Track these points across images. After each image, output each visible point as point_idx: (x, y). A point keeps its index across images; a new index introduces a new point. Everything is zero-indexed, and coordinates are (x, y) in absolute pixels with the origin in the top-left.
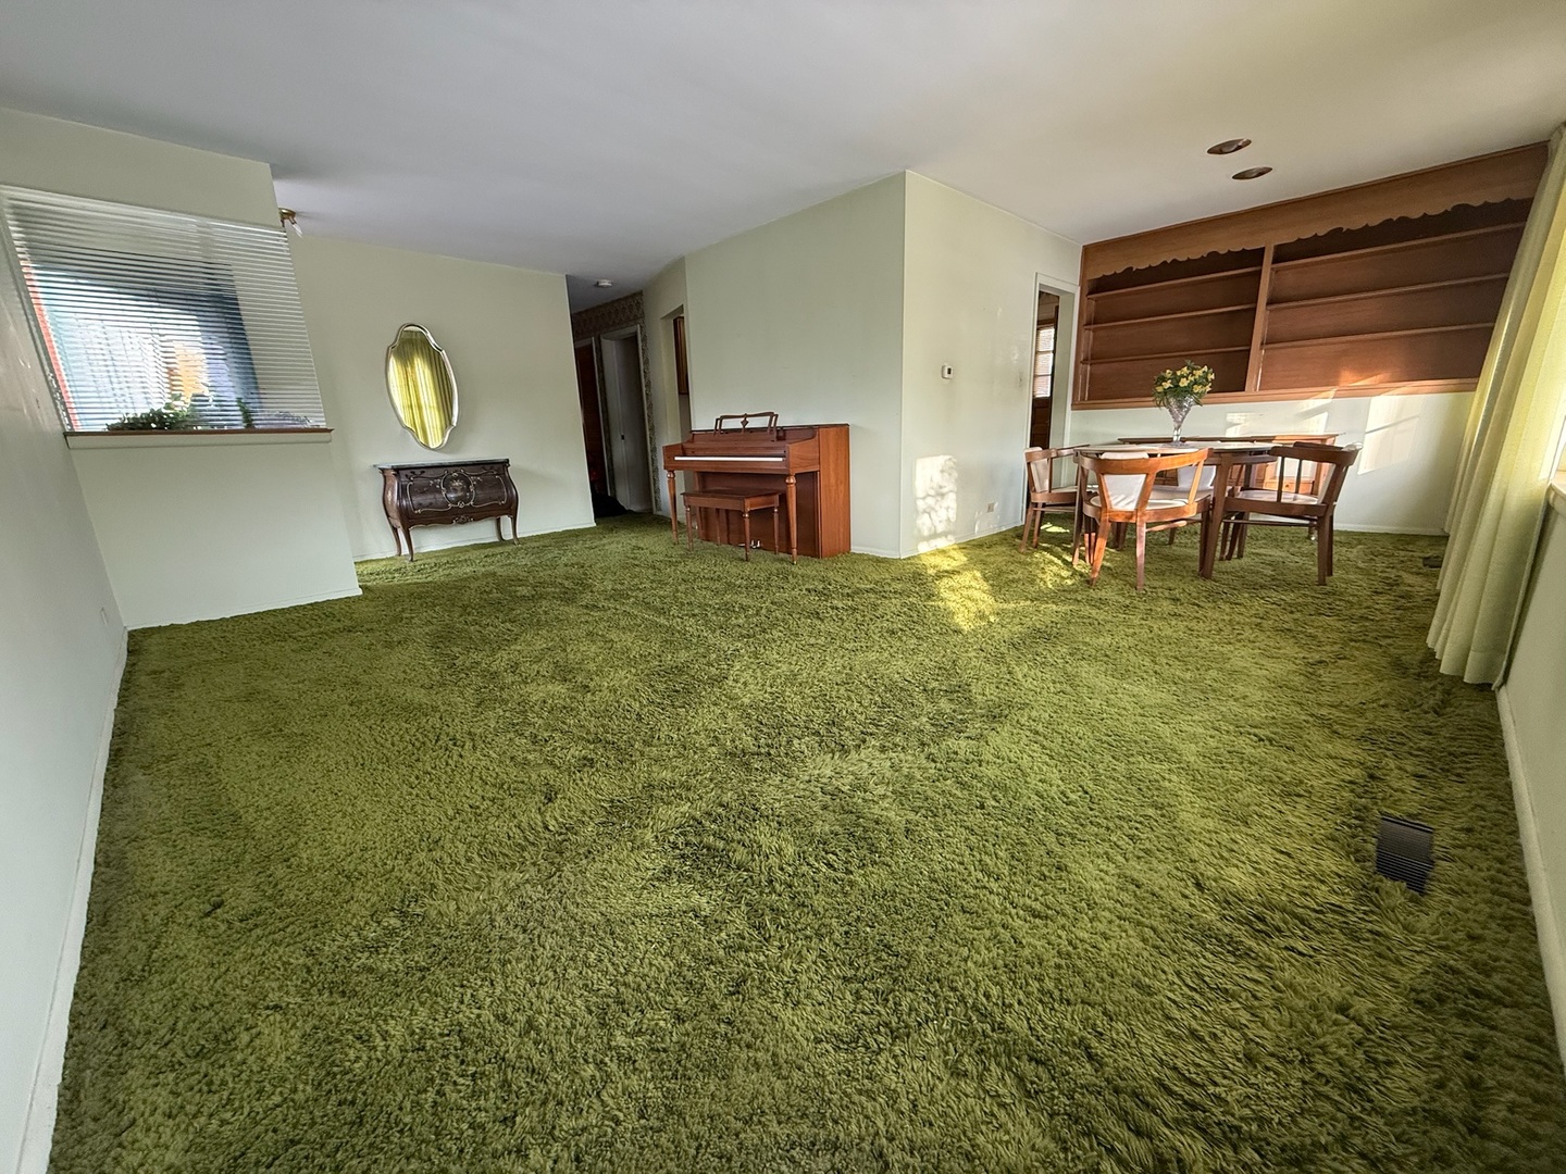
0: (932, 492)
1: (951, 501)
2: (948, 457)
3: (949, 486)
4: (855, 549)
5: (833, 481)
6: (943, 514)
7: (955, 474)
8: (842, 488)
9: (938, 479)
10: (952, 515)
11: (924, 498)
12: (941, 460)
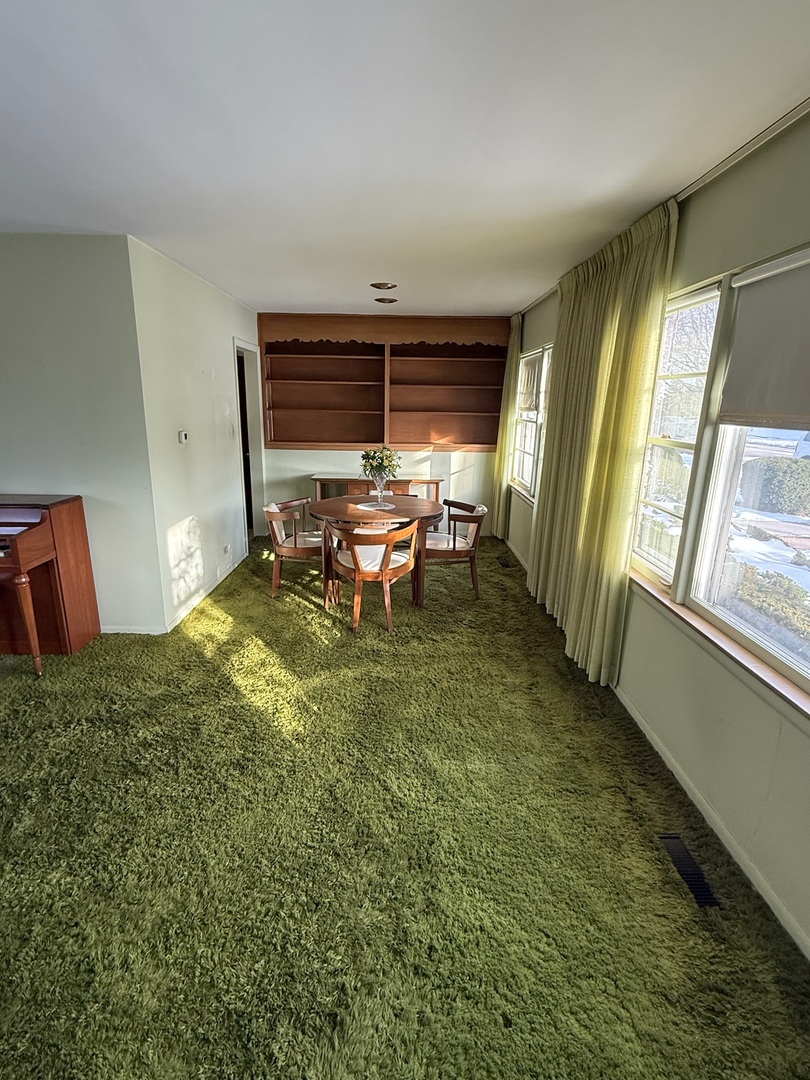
0: (184, 556)
1: (198, 558)
2: (191, 518)
3: (196, 544)
4: (105, 629)
5: (72, 563)
6: (193, 573)
7: (198, 532)
8: (83, 567)
9: (186, 541)
10: (200, 570)
11: (177, 565)
12: (186, 523)
